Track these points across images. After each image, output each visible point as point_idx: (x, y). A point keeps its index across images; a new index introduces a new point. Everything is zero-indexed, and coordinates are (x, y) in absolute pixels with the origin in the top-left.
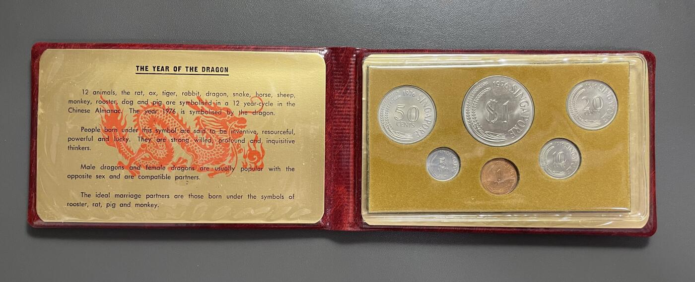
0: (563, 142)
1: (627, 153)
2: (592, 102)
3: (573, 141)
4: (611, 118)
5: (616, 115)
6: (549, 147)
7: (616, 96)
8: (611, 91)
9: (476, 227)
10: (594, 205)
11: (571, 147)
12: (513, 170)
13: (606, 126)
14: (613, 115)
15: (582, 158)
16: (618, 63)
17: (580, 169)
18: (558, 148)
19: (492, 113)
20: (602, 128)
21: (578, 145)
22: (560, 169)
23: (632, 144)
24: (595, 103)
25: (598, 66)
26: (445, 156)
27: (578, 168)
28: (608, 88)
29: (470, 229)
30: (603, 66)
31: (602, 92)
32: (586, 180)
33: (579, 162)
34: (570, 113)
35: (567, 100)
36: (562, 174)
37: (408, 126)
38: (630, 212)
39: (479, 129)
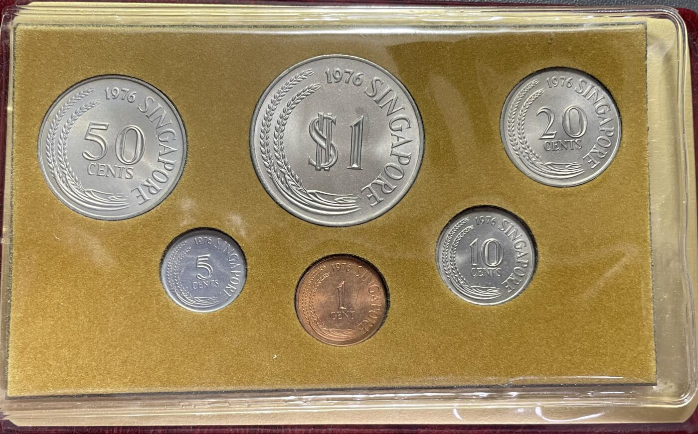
0: (495, 216)
1: (645, 241)
2: (560, 119)
3: (516, 213)
4: (605, 159)
5: (618, 151)
6: (460, 229)
7: (616, 105)
8: (604, 94)
9: (286, 426)
10: (569, 369)
11: (513, 228)
12: (375, 284)
13: (595, 178)
14: (610, 149)
15: (540, 253)
16: (620, 28)
17: (534, 281)
18: (481, 229)
19: (323, 144)
20: (585, 183)
21: (529, 223)
22: (488, 281)
23: (657, 219)
24: (568, 122)
25: (574, 34)
26: (211, 249)
27: (531, 278)
28: (597, 88)
29: (274, 430)
30: (585, 35)
31: (585, 96)
32: (548, 308)
33: (532, 264)
34: (510, 147)
35: (502, 115)
36: (494, 292)
37: (117, 175)
38: (655, 384)
39: (291, 183)
